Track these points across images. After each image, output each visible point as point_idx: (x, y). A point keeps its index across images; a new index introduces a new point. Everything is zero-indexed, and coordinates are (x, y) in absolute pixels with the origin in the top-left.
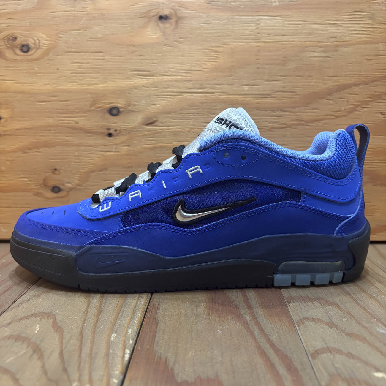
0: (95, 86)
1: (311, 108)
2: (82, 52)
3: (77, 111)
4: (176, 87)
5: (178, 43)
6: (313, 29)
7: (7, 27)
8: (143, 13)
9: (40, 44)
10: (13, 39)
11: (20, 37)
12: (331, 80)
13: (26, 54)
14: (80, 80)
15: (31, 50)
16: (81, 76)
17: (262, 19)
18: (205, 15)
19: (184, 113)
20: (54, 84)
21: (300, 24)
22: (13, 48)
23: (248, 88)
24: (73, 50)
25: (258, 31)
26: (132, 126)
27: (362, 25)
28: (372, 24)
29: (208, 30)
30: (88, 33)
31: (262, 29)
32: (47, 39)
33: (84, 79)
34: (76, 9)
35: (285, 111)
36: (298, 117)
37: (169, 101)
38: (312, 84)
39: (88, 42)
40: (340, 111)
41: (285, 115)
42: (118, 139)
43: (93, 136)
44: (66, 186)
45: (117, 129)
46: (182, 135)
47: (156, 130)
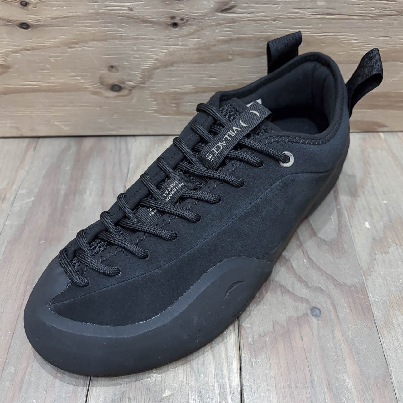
26: (203, 12)
42: (185, 30)
43: (153, 27)
44: (127, 84)
45: (183, 17)
46: (266, 24)
47: (233, 18)
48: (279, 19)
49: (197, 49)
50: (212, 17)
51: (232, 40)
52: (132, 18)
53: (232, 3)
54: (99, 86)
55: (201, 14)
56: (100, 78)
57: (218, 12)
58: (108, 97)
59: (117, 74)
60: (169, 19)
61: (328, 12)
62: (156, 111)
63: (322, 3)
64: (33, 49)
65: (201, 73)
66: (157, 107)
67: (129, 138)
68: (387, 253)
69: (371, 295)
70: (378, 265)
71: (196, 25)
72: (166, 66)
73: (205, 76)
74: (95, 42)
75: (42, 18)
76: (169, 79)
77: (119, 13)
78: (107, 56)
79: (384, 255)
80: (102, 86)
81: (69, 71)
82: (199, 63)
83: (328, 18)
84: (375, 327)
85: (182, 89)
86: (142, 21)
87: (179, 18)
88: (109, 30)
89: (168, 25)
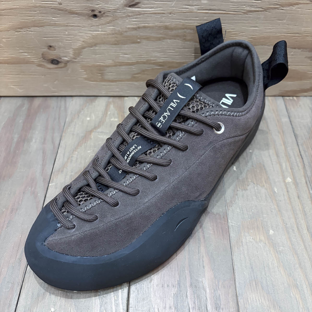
26: (116, 7)
42: (103, 20)
43: (78, 18)
44: (63, 59)
45: (101, 11)
46: (164, 16)
47: (138, 11)
48: (173, 13)
49: (113, 34)
50: (122, 10)
51: (139, 28)
52: (62, 10)
53: (137, 1)
54: (42, 60)
55: (114, 8)
56: (42, 54)
57: (127, 7)
58: (50, 69)
59: (55, 51)
60: (90, 11)
61: (210, 8)
62: (86, 79)
63: (206, 2)
65: (118, 51)
66: (86, 76)
67: (67, 98)
68: (246, 190)
69: (230, 221)
70: (238, 199)
71: (111, 16)
72: (91, 47)
73: (121, 54)
74: (36, 28)
76: (94, 56)
77: (51, 6)
78: (46, 39)
79: (244, 192)
80: (44, 60)
81: (18, 49)
82: (115, 44)
84: (229, 244)
85: (104, 63)
86: (69, 13)
87: (97, 11)
88: (45, 19)
89: (89, 16)
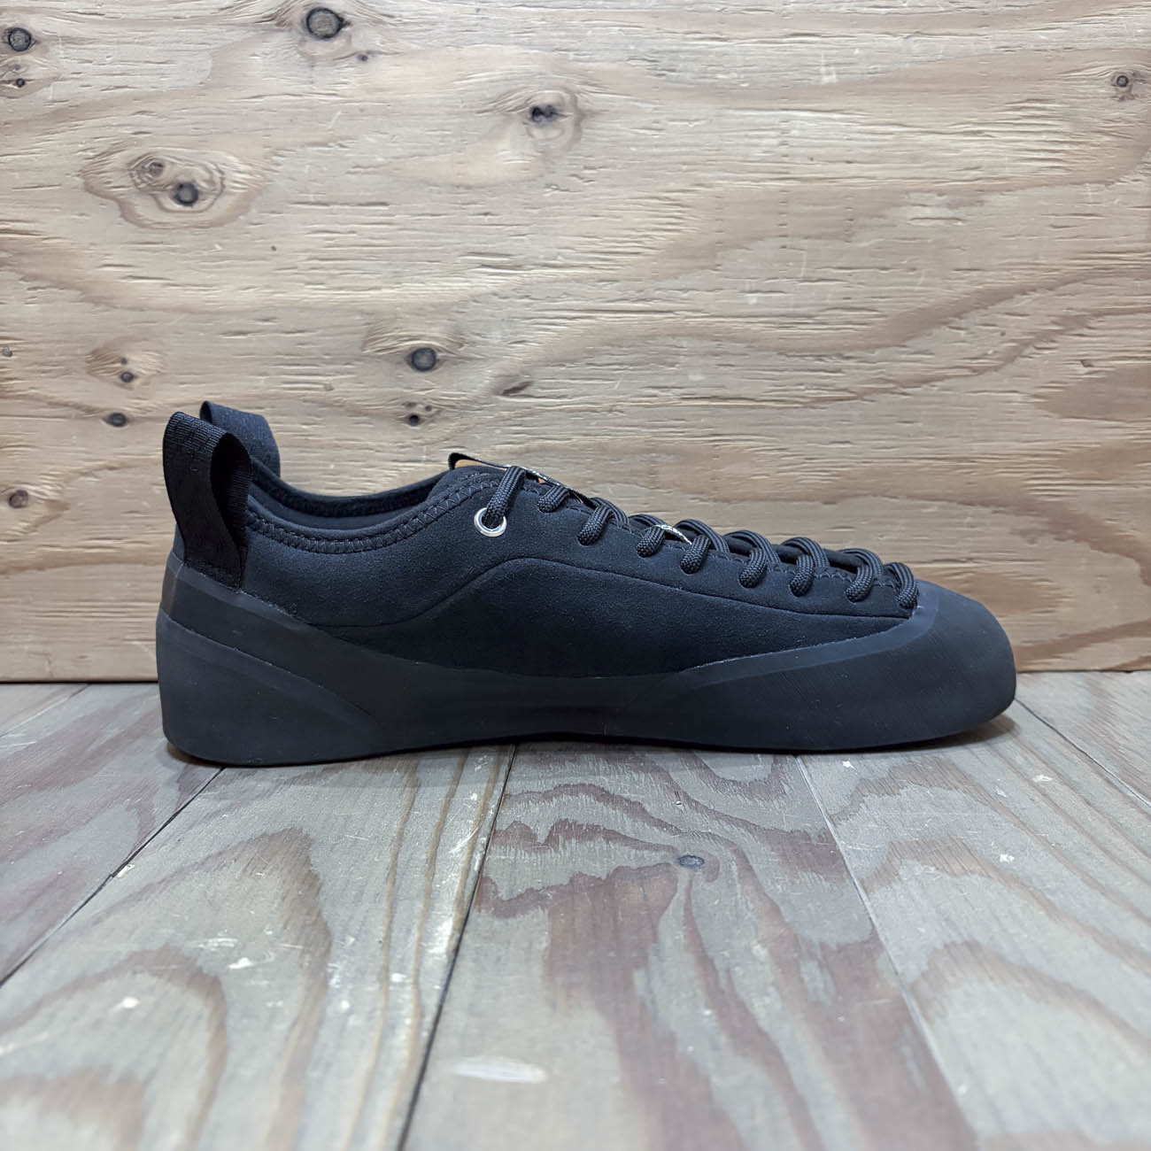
0: (372, 292)
1: (913, 351)
2: (335, 203)
3: (327, 357)
4: (577, 297)
5: (580, 181)
6: (922, 146)
7: (134, 136)
8: (489, 99)
9: (226, 183)
10: (154, 167)
11: (173, 163)
12: (962, 279)
13: (188, 208)
14: (333, 276)
15: (200, 197)
16: (335, 268)
17: (795, 118)
18: (649, 107)
19: (599, 363)
20: (268, 287)
21: (891, 133)
22: (155, 192)
23: (759, 298)
24: (311, 198)
25: (783, 149)
26: (470, 395)
27: (1044, 137)
28: (1070, 134)
29: (657, 146)
30: (347, 152)
31: (794, 144)
32: (242, 167)
33: (341, 274)
34: (315, 88)
35: (848, 358)
36: (882, 373)
37: (560, 333)
38: (917, 288)
39: (349, 176)
40: (984, 356)
41: (849, 367)
42: (434, 430)
43: (370, 423)
45: (431, 404)
46: (594, 418)
47: (528, 405)
48: (619, 408)
50: (487, 404)
51: (528, 451)
52: (330, 405)
53: (526, 378)
55: (464, 398)
57: (498, 394)
60: (403, 407)
61: (715, 394)
63: (699, 378)
64: (124, 466)
68: (893, 794)
71: (456, 420)
75: (155, 404)
77: (305, 395)
79: (887, 797)
83: (714, 406)
86: (348, 411)
87: (421, 406)
89: (401, 419)
